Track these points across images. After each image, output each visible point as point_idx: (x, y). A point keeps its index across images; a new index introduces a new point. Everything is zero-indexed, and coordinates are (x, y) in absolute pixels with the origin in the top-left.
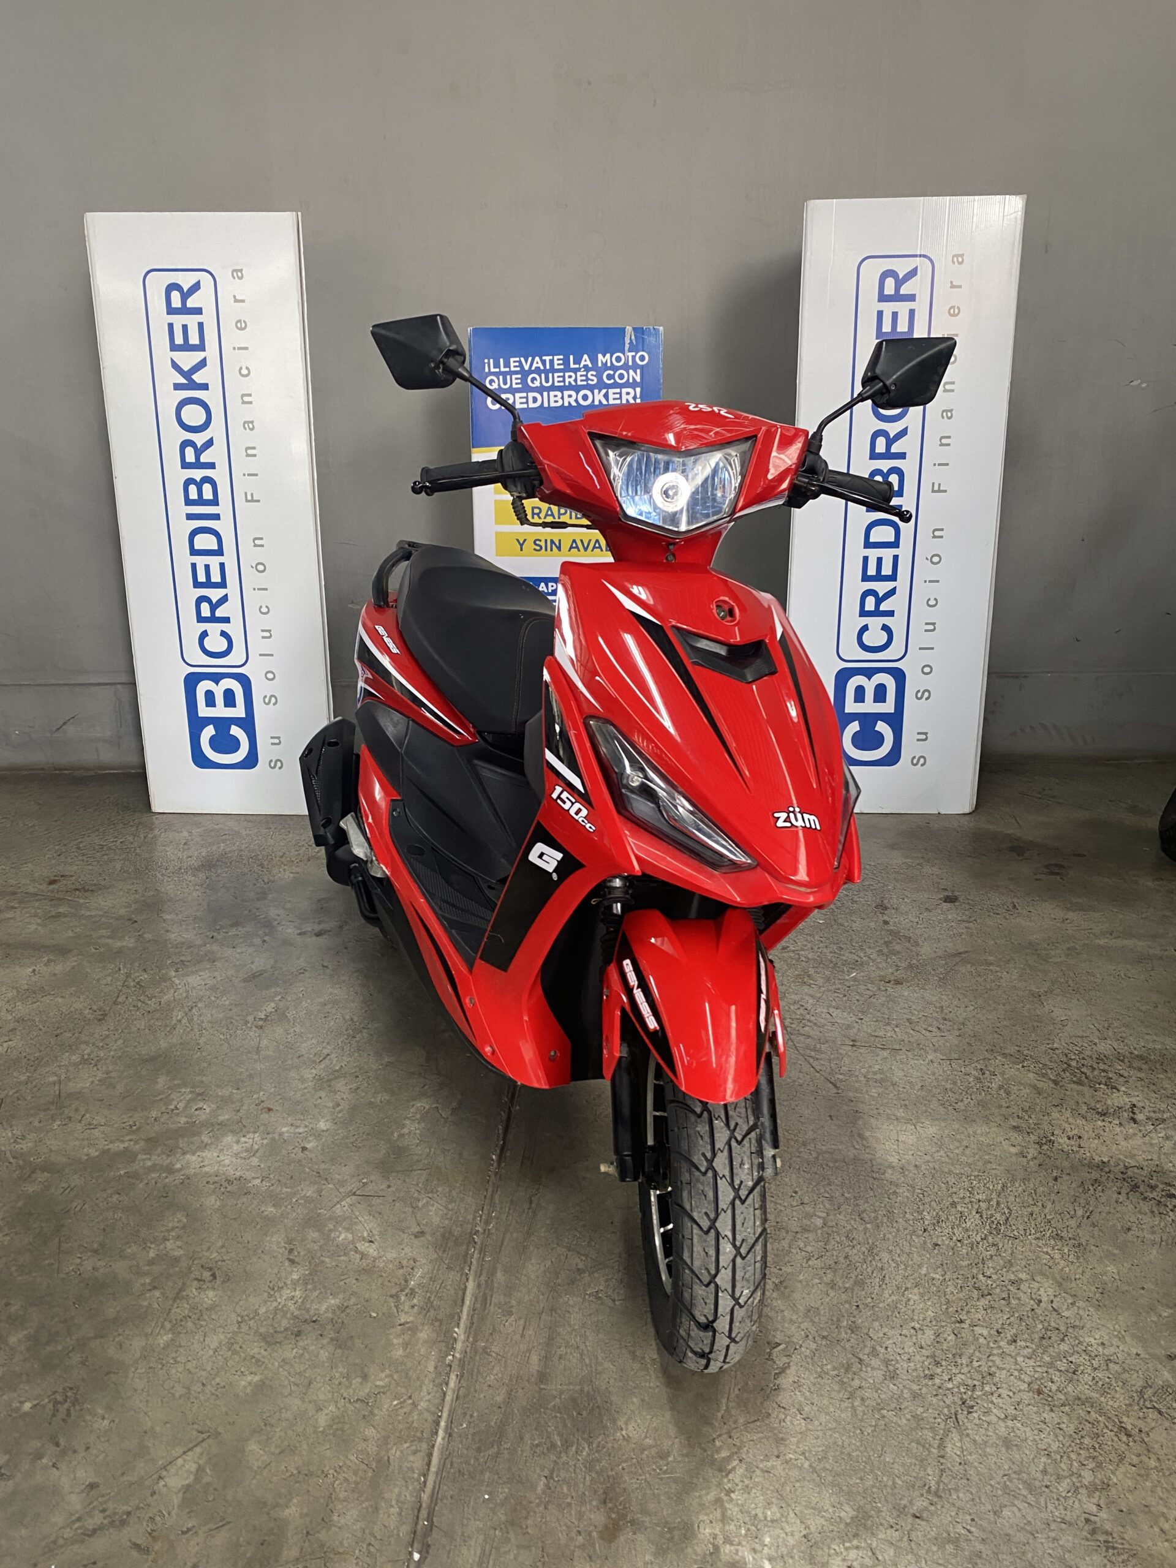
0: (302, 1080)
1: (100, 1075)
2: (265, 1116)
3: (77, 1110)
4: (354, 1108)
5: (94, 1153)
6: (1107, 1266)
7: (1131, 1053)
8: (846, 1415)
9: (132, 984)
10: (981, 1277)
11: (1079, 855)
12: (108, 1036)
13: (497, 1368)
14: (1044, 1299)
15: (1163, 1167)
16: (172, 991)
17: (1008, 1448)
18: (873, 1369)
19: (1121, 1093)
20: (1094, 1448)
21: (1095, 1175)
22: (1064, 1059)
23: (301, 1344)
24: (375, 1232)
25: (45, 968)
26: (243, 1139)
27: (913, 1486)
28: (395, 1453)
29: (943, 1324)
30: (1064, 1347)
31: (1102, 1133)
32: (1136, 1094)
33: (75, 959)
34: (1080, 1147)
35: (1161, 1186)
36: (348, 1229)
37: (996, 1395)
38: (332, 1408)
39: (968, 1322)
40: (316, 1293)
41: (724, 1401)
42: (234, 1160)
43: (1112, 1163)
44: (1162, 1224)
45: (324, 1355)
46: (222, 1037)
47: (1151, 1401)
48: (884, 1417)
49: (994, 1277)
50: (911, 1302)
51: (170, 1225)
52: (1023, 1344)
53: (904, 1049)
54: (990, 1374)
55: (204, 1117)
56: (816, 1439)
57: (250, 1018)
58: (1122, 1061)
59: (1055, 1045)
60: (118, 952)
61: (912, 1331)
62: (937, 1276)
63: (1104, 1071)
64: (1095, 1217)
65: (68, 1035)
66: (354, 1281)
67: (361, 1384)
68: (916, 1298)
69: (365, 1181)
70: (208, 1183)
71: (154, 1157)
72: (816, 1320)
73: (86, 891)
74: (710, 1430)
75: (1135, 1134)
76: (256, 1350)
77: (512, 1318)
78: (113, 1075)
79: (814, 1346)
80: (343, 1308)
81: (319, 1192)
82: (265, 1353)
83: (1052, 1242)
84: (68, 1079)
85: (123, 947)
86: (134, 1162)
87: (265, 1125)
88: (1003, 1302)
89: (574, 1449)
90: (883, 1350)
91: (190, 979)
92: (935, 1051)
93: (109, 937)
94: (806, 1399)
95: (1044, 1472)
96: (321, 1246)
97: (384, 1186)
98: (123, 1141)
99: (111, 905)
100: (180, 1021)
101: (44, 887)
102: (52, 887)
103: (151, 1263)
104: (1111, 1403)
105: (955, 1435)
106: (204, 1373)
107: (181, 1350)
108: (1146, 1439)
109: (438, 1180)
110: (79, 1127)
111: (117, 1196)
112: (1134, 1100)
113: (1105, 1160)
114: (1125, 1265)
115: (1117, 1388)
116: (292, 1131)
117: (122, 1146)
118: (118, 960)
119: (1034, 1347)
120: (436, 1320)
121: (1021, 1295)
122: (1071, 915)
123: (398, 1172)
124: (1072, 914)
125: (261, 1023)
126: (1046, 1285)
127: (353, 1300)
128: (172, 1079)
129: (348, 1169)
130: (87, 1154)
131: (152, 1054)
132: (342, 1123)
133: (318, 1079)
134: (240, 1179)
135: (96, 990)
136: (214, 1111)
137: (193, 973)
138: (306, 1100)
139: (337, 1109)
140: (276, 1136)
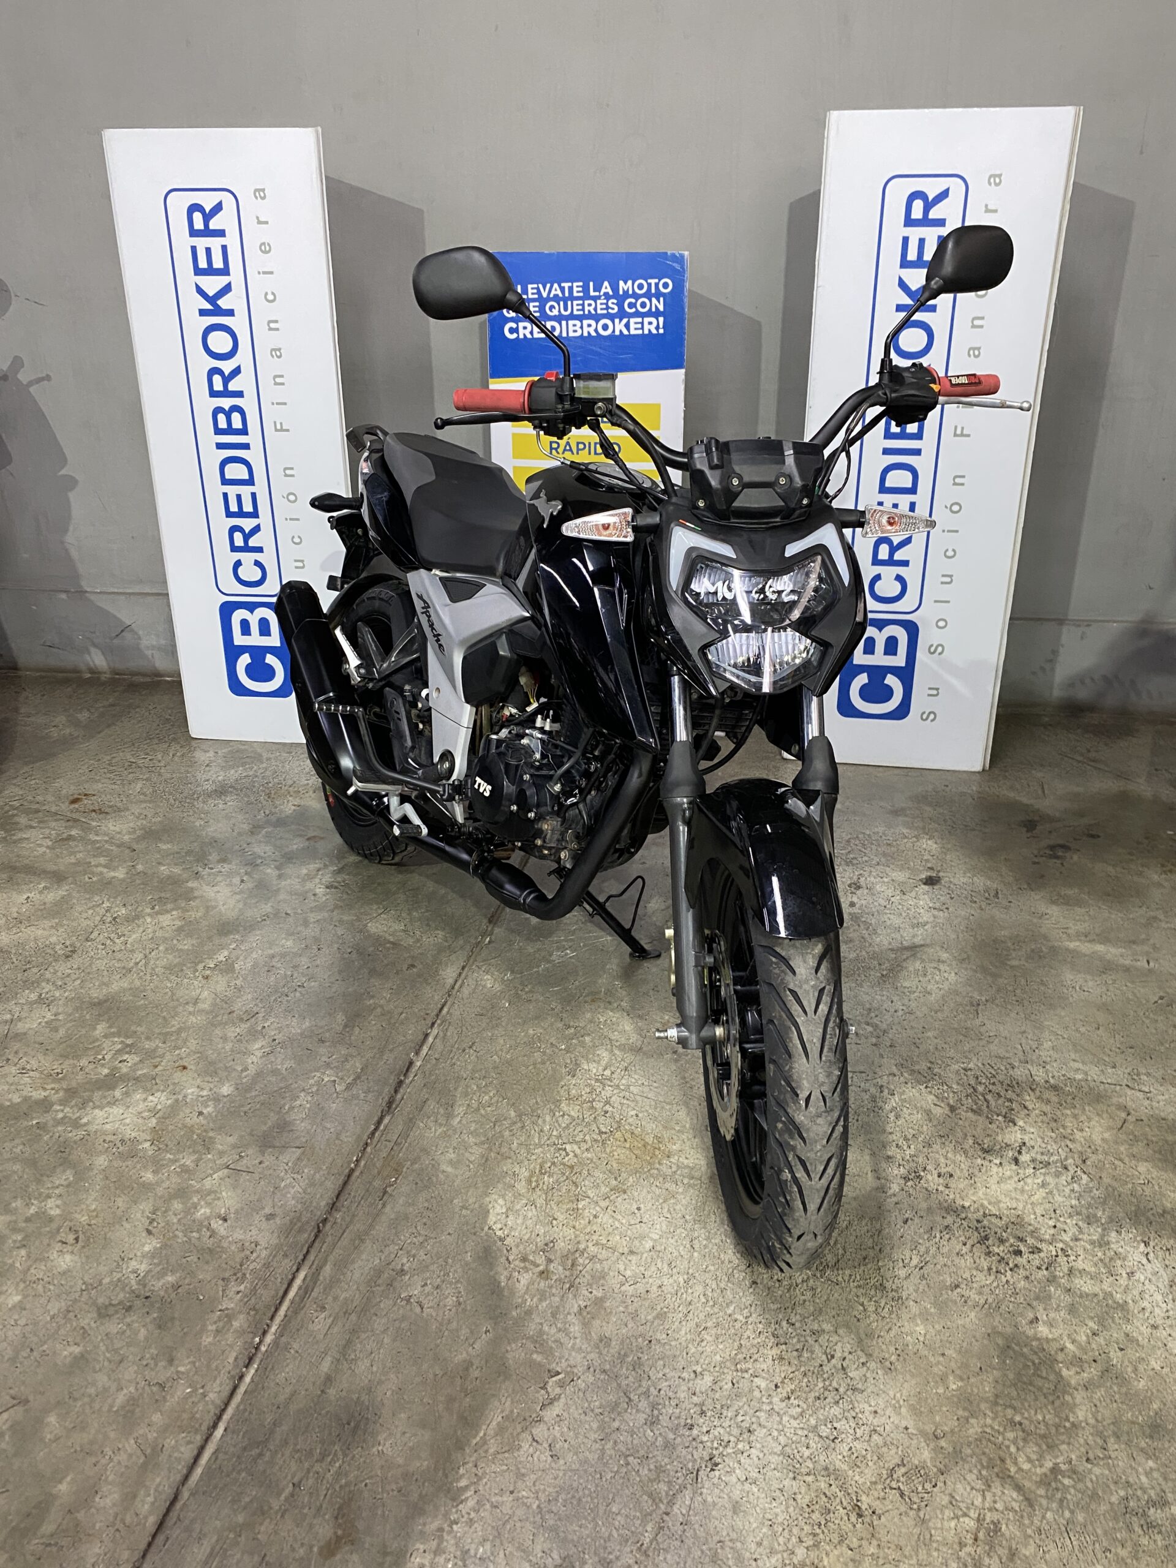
0: (225, 1039)
1: (49, 1016)
2: (178, 1076)
3: (16, 1053)
4: (259, 1074)
5: (16, 1099)
6: (917, 1325)
7: (1047, 1082)
8: (592, 1457)
9: (109, 919)
10: (784, 1323)
11: (1093, 836)
12: (69, 975)
13: (291, 1366)
14: (838, 1355)
15: (1023, 1219)
16: (141, 929)
17: (735, 1512)
18: (638, 1411)
19: (1017, 1128)
20: (820, 1525)
21: (949, 1220)
22: (972, 1082)
23: (128, 1320)
24: (232, 1210)
25: (38, 896)
26: (151, 1098)
27: (627, 1541)
28: (170, 1442)
29: (726, 1371)
30: (836, 1411)
31: (976, 1172)
32: (1032, 1130)
33: (67, 888)
34: (947, 1187)
35: (1012, 1241)
36: (208, 1204)
37: (745, 1454)
38: (132, 1389)
39: (751, 1371)
40: (158, 1269)
41: (484, 1427)
42: (135, 1119)
43: (972, 1209)
44: (995, 1284)
45: (143, 1333)
46: (169, 985)
47: (898, 1481)
48: (628, 1464)
49: (798, 1325)
50: (703, 1344)
51: (57, 1182)
52: (796, 1402)
54: (749, 1431)
55: (124, 1070)
56: (555, 1479)
57: (200, 967)
58: (1033, 1090)
59: (971, 1066)
60: (109, 883)
61: (693, 1375)
62: (740, 1318)
63: (1010, 1100)
64: (930, 1266)
65: (35, 970)
66: (196, 1260)
67: (165, 1368)
68: (709, 1338)
69: (242, 1154)
70: (104, 1141)
71: (67, 1109)
72: (605, 1352)
73: (103, 813)
74: (459, 1455)
75: (1010, 1177)
76: (86, 1321)
77: (323, 1316)
78: (61, 1017)
79: (591, 1379)
80: (176, 1287)
81: (197, 1163)
82: (93, 1325)
83: (873, 1292)
84: (20, 1019)
85: (114, 877)
86: (46, 1112)
87: (174, 1084)
88: (795, 1353)
89: (329, 1459)
90: (656, 1393)
91: (161, 918)
93: (105, 866)
94: (562, 1434)
95: (759, 1544)
96: (179, 1220)
97: (257, 1161)
98: (45, 1089)
99: (118, 829)
100: (137, 964)
101: (65, 807)
102: (73, 806)
103: (28, 1220)
104: (857, 1478)
105: (688, 1493)
106: (35, 1339)
107: (24, 1312)
108: (875, 1523)
109: (309, 1160)
110: (13, 1070)
111: (21, 1147)
112: (1026, 1138)
113: (967, 1204)
114: (937, 1326)
115: (870, 1463)
116: (196, 1093)
117: (44, 1094)
118: (105, 891)
119: (805, 1406)
120: (254, 1309)
121: (817, 1348)
122: (1054, 911)
123: (274, 1147)
124: (1054, 908)
125: (208, 972)
126: (846, 1340)
127: (187, 1281)
128: (110, 1027)
129: (231, 1140)
130: (10, 1100)
131: (101, 997)
132: (243, 1089)
133: (239, 1039)
134: (135, 1141)
135: (75, 924)
136: (135, 1064)
137: (167, 912)
138: (220, 1061)
139: (245, 1074)
140: (180, 1097)
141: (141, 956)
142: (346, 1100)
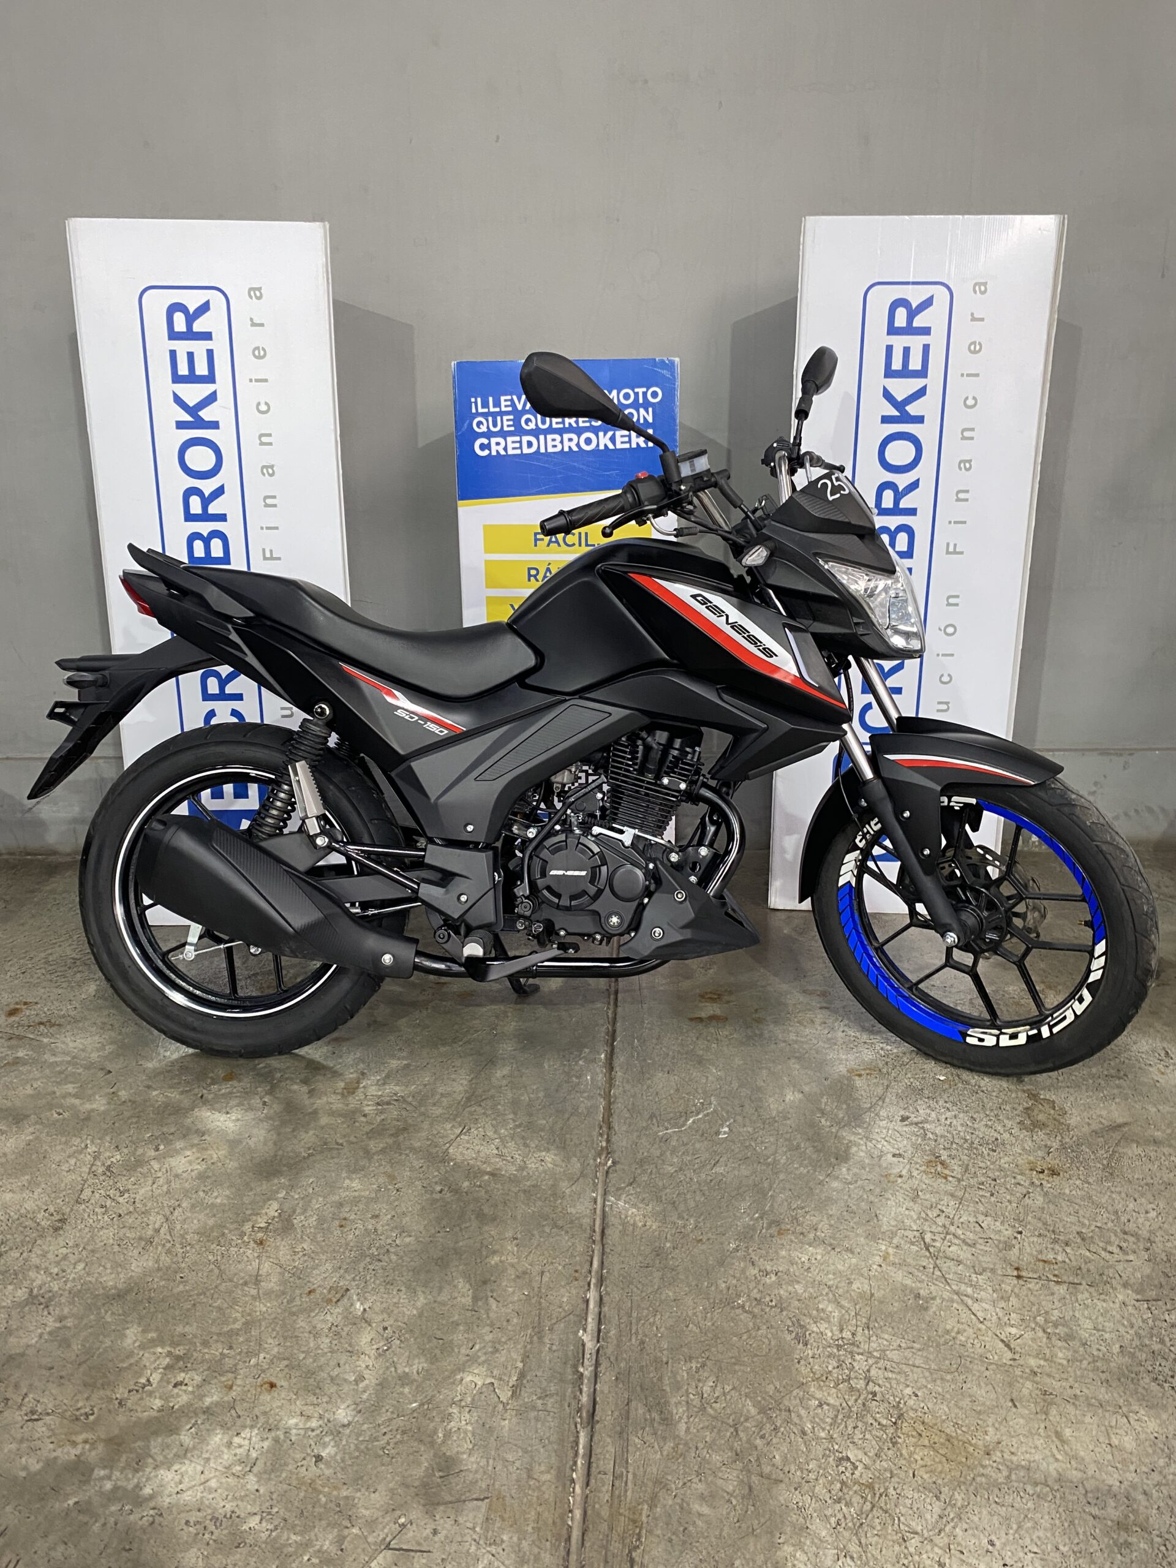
0: (316, 1334)
1: (51, 1323)
2: (266, 1397)
3: (17, 1386)
4: (382, 1385)
5: (35, 1466)
9: (101, 1170)
12: (65, 1257)
16: (150, 1182)
26: (237, 1440)
33: (31, 1130)
42: (224, 1479)
46: (210, 1257)
53: (1084, 1283)
55: (184, 1399)
57: (247, 1228)
60: (88, 1119)
65: (15, 1254)
69: (402, 1520)
70: (187, 1523)
71: (117, 1474)
73: (54, 1025)
78: (69, 1323)
81: (341, 1540)
84: (9, 1331)
85: (93, 1110)
86: (87, 1482)
87: (265, 1413)
91: (173, 1162)
92: (1125, 1285)
93: (76, 1096)
97: (428, 1531)
98: (74, 1444)
99: (81, 1046)
100: (157, 1231)
101: (2, 1018)
102: (13, 1018)
109: (503, 1520)
110: (18, 1417)
111: (61, 1548)
116: (301, 1426)
117: (75, 1452)
118: (86, 1130)
123: (446, 1503)
125: (260, 1235)
128: (144, 1331)
129: (379, 1498)
130: (25, 1468)
131: (120, 1286)
132: (368, 1410)
133: (335, 1332)
134: (232, 1516)
135: (55, 1180)
136: (199, 1387)
137: (177, 1152)
138: (321, 1368)
139: (362, 1385)
140: (280, 1434)
141: (159, 1219)
142: (519, 1413)
